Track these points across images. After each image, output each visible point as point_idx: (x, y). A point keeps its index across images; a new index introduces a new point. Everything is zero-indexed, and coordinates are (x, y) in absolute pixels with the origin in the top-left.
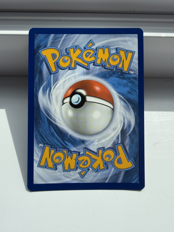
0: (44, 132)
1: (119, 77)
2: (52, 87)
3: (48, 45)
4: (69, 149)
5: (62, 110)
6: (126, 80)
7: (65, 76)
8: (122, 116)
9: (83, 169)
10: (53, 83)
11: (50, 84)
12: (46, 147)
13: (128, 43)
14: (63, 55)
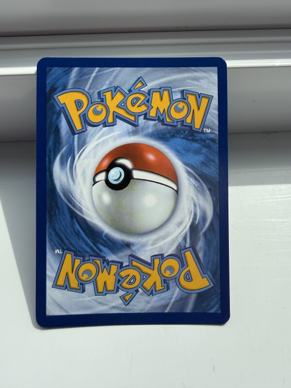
0: (64, 230)
1: (186, 139)
3: (70, 86)
4: (105, 257)
5: (93, 192)
7: (96, 137)
8: (192, 203)
9: (128, 290)
11: (72, 151)
13: (201, 82)
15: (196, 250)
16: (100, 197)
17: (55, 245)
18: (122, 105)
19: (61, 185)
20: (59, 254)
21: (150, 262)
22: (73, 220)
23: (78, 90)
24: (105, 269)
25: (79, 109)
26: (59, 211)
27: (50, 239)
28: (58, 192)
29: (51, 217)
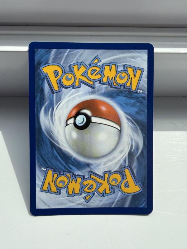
15: (132, 168)
16: (70, 134)
17: (41, 164)
19: (45, 126)
21: (102, 176)
25: (56, 77)
28: (43, 131)
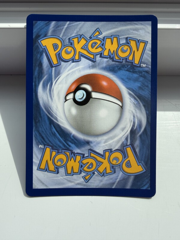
0: (45, 132)
2: (53, 81)
4: (72, 150)
6: (137, 74)
10: (55, 78)
12: (47, 148)
14: (66, 46)
18: (85, 48)
20: (42, 148)
22: (51, 126)
23: (55, 37)
24: (72, 158)
26: (41, 119)
27: (36, 138)
29: (36, 123)
